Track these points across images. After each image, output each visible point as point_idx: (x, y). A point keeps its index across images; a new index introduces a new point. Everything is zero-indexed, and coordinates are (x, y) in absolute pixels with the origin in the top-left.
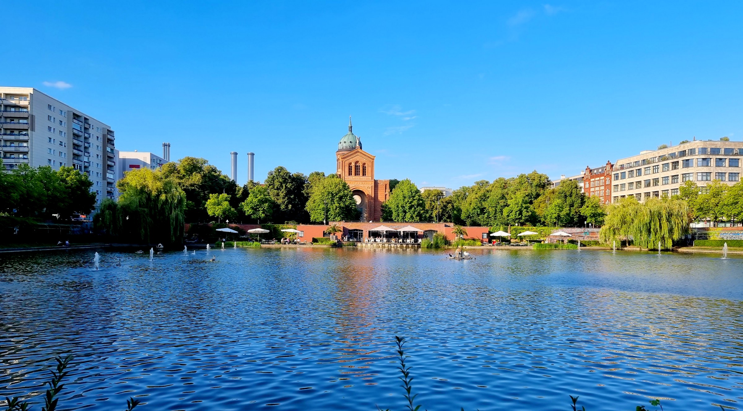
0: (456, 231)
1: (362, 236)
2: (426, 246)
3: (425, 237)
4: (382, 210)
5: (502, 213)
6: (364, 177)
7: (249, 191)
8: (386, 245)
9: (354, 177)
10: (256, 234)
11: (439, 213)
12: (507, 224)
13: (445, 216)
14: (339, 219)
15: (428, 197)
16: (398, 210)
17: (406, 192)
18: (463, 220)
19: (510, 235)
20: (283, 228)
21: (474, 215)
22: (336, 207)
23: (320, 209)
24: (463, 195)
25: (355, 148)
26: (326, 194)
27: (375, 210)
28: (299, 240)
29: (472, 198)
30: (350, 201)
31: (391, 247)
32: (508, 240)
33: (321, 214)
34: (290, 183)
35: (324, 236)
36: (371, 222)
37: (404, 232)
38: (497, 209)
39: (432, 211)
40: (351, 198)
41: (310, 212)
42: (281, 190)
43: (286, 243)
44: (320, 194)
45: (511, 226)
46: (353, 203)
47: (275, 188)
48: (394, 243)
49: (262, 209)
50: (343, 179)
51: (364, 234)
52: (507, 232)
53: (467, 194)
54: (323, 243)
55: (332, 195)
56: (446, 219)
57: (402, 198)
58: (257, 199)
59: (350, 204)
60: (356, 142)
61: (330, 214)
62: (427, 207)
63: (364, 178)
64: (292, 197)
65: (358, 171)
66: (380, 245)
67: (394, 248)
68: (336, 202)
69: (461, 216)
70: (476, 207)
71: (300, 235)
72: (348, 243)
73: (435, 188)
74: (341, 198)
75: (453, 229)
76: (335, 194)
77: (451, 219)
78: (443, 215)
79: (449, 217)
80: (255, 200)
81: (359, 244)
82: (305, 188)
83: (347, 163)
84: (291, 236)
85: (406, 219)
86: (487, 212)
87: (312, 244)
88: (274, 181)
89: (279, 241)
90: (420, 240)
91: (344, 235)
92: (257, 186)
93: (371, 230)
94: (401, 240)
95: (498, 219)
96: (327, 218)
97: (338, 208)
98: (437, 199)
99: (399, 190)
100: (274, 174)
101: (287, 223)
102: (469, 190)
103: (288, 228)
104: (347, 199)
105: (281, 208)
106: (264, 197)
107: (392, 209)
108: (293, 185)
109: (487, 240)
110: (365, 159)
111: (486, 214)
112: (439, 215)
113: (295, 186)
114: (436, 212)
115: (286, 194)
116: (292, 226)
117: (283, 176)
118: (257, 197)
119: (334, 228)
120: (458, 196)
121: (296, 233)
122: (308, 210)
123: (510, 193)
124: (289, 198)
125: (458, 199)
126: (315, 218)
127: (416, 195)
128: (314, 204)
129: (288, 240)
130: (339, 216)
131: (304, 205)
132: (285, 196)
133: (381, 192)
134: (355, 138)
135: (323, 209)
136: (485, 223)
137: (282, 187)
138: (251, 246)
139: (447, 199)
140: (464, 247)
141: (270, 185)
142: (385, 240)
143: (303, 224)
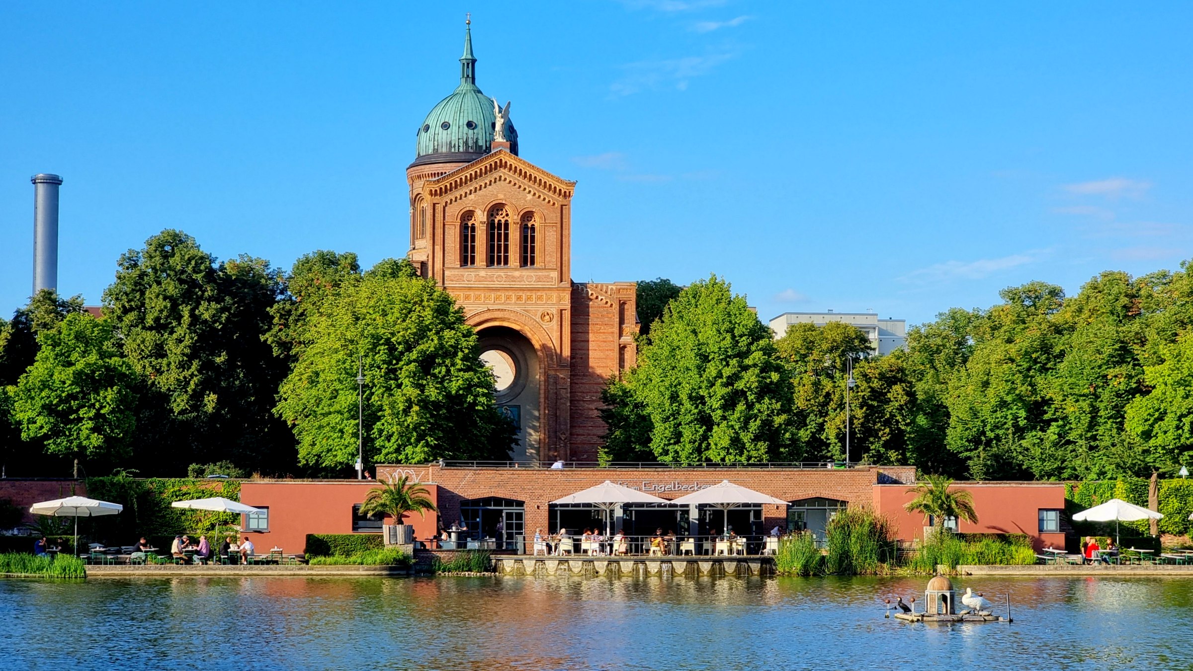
0: (928, 500)
1: (520, 527)
2: (797, 566)
3: (791, 526)
4: (607, 416)
5: (1122, 423)
6: (526, 273)
7: (39, 338)
8: (627, 566)
9: (482, 273)
10: (64, 522)
11: (851, 423)
12: (1145, 472)
13: (876, 436)
14: (418, 451)
15: (805, 356)
16: (675, 414)
17: (708, 334)
18: (954, 455)
19: (1159, 516)
20: (181, 496)
21: (1001, 432)
22: (409, 401)
23: (339, 412)
24: (951, 345)
25: (488, 149)
26: (364, 345)
27: (576, 416)
28: (247, 546)
29: (994, 358)
30: (467, 375)
31: (647, 573)
32: (1150, 539)
33: (341, 431)
34: (209, 300)
35: (355, 528)
36: (558, 465)
37: (701, 507)
38: (1098, 404)
39: (823, 414)
40: (473, 363)
41: (294, 425)
42: (171, 333)
43: (195, 557)
44: (338, 345)
45: (1162, 476)
46: (480, 385)
47: (149, 321)
48: (659, 554)
49: (91, 414)
50: (439, 279)
51: (528, 518)
52: (1144, 504)
53: (971, 342)
54: (352, 559)
55: (392, 349)
56: (882, 450)
57: (692, 361)
58: (71, 370)
59: (469, 387)
60: (494, 125)
61: (381, 431)
62: (801, 399)
63: (528, 276)
64: (218, 360)
65: (499, 246)
66: (601, 566)
67: (660, 577)
68: (406, 382)
69: (945, 435)
70: (1009, 399)
71: (253, 525)
72: (461, 557)
73: (834, 319)
74: (426, 364)
75: (913, 490)
76: (400, 348)
77: (904, 450)
78: (869, 432)
79: (896, 441)
80: (64, 376)
81: (508, 563)
82: (276, 320)
83: (454, 212)
84: (213, 526)
85: (712, 454)
86: (1056, 420)
87: (307, 562)
88: (143, 293)
89: (164, 549)
90: (772, 544)
91: (444, 524)
92: (70, 317)
93: (558, 502)
94: (689, 545)
95: (1106, 448)
96: (369, 450)
97: (416, 408)
98: (844, 364)
99: (679, 326)
100: (143, 263)
101: (200, 473)
102: (977, 323)
103: (202, 495)
104: (453, 365)
105: (172, 411)
106: (100, 362)
107: (649, 410)
108: (223, 310)
109: (1061, 539)
110: (530, 197)
111: (1054, 428)
112: (853, 433)
113: (234, 315)
114: (838, 421)
115: (193, 347)
116: (221, 487)
117: (183, 272)
118: (70, 364)
119: (399, 492)
120: (931, 353)
121: (235, 517)
122: (289, 417)
123: (1151, 335)
124: (206, 366)
125: (931, 361)
126: (317, 449)
127: (753, 348)
128: (314, 392)
129: (203, 546)
130: (418, 441)
131: (269, 396)
132: (191, 357)
133: (601, 337)
134: (487, 104)
135: (349, 411)
136: (1049, 466)
137: (179, 318)
138: (45, 573)
139: (887, 362)
140: (962, 569)
141: (126, 311)
142: (620, 544)
143: (264, 475)
